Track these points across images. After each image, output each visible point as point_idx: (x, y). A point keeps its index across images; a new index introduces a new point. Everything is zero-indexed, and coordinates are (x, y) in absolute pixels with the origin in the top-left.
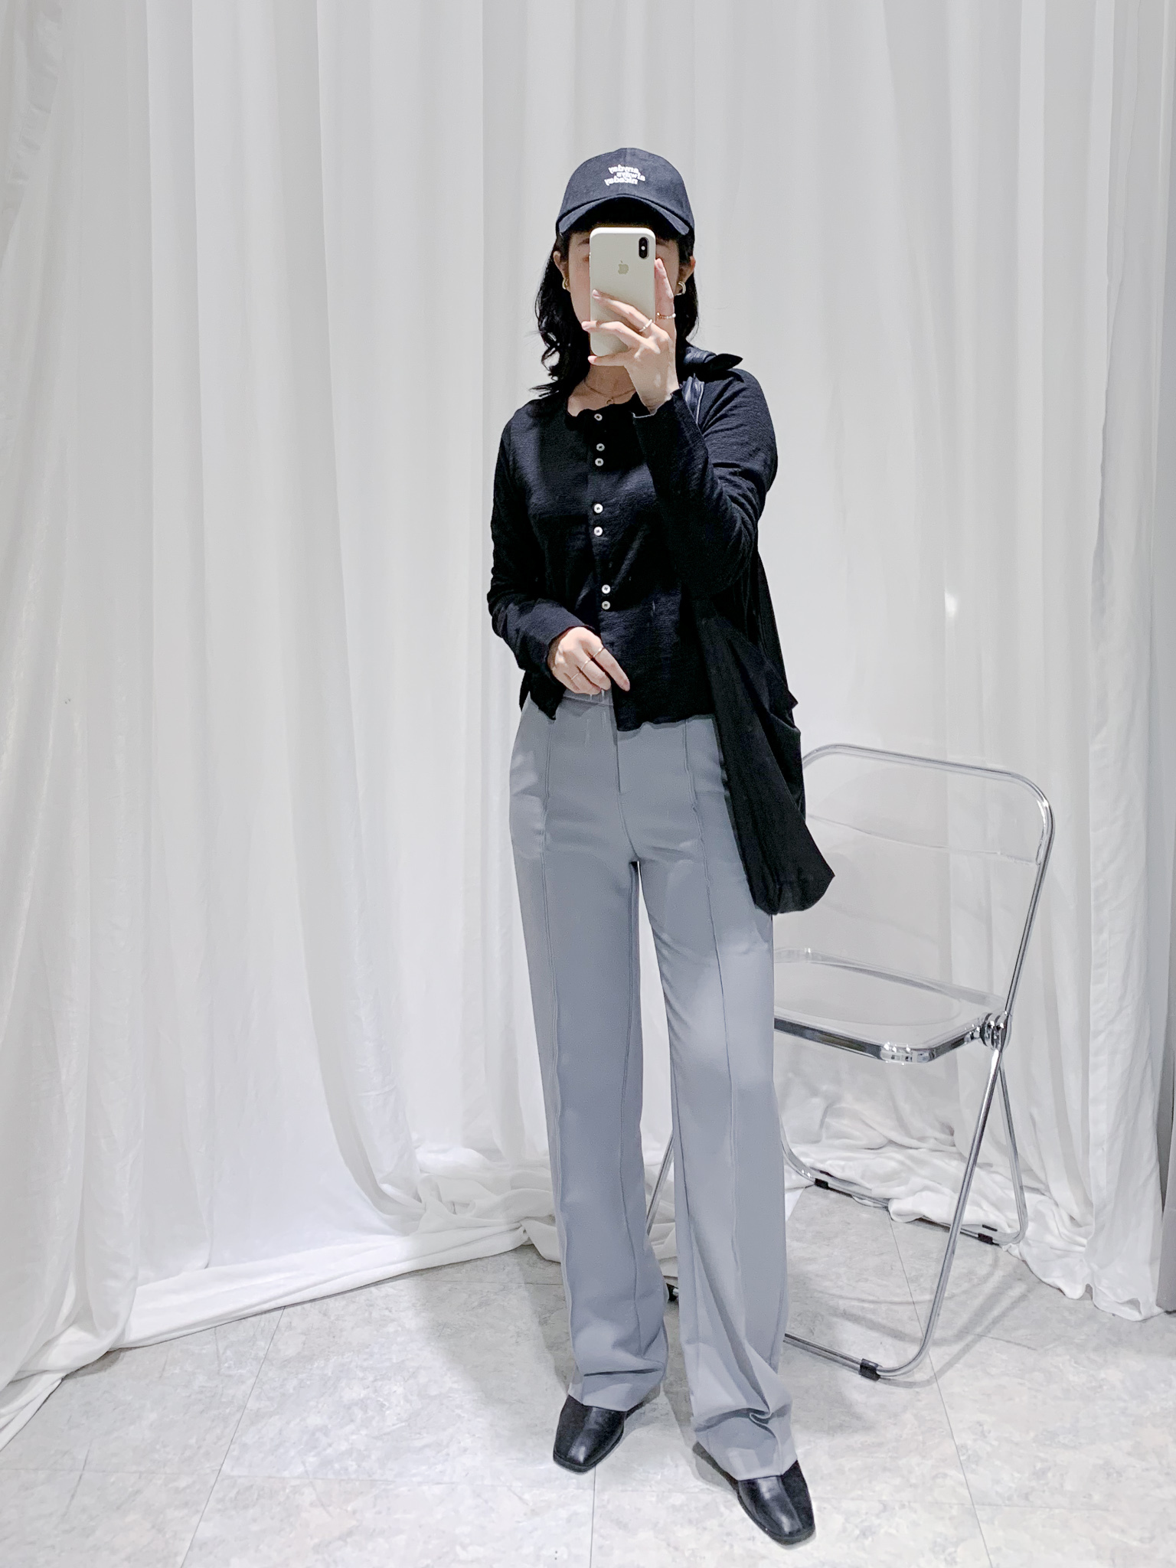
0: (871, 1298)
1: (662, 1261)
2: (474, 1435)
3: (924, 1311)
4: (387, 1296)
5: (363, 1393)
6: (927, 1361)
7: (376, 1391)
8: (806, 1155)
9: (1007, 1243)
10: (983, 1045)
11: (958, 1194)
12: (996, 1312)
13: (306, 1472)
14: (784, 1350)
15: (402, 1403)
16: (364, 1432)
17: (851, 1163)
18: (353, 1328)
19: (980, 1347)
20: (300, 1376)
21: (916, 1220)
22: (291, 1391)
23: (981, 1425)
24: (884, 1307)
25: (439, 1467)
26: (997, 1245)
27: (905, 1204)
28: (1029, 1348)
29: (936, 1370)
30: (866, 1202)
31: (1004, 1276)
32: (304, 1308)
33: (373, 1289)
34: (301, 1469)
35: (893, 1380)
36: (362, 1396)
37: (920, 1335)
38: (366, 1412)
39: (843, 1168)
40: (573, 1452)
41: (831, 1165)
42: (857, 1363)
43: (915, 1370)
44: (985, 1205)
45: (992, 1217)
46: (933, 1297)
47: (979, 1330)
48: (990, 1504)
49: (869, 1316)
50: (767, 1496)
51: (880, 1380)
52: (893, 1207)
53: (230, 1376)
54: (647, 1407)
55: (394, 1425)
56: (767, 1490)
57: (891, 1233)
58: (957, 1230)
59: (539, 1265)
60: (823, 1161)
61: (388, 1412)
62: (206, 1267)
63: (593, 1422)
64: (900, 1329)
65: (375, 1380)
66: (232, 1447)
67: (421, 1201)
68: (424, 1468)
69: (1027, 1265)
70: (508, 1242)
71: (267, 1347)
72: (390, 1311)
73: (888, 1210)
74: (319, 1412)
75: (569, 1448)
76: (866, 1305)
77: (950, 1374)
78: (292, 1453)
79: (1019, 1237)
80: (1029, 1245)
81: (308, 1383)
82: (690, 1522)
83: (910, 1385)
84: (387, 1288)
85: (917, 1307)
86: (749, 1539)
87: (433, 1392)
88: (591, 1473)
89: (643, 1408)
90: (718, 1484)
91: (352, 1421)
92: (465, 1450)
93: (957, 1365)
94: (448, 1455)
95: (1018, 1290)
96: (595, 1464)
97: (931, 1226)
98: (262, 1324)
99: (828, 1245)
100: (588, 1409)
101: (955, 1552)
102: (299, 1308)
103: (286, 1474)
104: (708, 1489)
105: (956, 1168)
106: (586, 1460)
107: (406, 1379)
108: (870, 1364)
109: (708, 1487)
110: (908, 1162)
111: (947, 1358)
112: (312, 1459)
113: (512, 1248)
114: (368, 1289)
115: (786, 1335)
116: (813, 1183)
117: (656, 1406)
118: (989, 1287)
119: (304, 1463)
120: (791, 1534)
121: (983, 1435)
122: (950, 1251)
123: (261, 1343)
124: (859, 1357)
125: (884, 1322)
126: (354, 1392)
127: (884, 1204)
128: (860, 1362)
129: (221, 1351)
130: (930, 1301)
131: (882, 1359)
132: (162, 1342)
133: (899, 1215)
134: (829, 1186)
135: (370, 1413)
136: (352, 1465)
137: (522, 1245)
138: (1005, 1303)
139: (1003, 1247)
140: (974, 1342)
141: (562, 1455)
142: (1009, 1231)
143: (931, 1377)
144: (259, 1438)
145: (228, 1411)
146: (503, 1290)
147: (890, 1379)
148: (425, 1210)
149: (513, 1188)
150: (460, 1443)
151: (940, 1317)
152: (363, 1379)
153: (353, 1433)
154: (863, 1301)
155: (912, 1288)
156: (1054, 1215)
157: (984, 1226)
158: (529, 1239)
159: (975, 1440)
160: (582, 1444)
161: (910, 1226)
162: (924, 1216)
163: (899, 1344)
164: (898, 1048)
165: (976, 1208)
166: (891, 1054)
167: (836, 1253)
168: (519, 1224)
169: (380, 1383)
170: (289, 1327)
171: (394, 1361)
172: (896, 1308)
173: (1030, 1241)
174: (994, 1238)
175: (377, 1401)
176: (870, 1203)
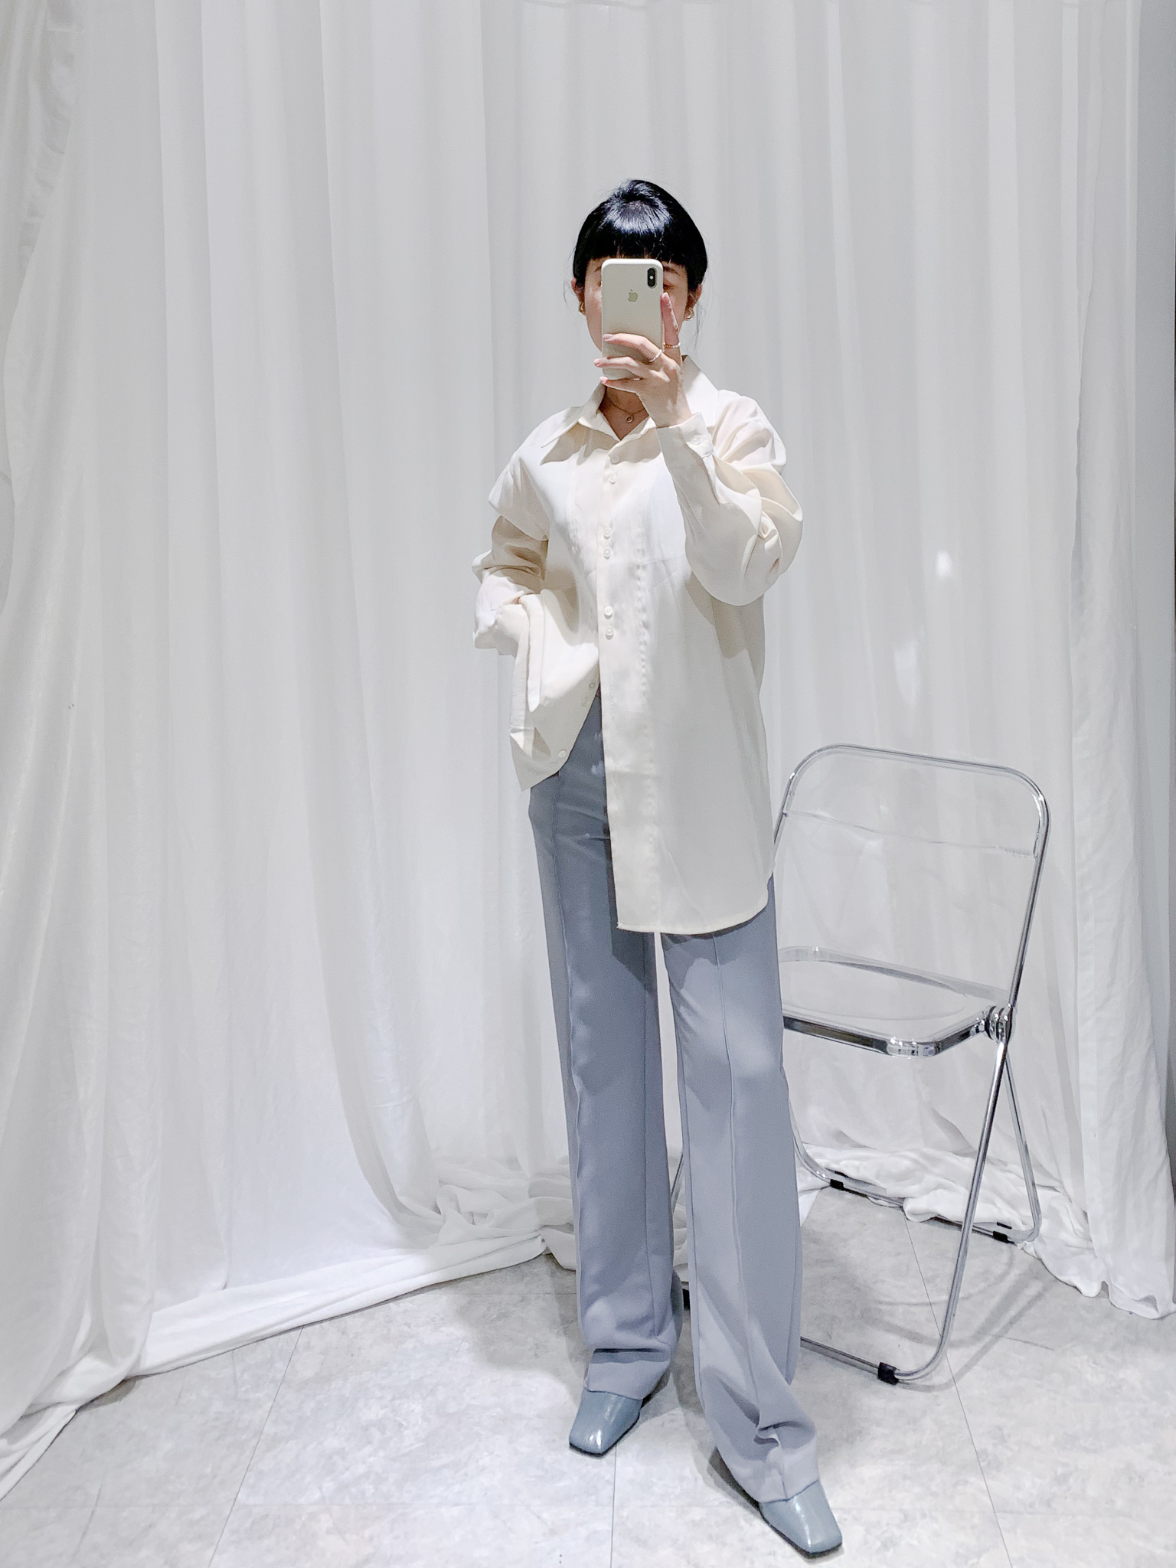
0: (888, 1300)
2: (492, 1453)
3: (940, 1311)
4: (405, 1312)
5: (381, 1413)
6: (945, 1363)
7: (394, 1410)
8: (821, 1156)
9: (1022, 1241)
10: (989, 1038)
11: (969, 1190)
12: (1012, 1312)
13: (323, 1498)
15: (420, 1422)
16: (381, 1454)
17: (865, 1163)
18: (371, 1346)
19: (998, 1348)
20: (318, 1398)
21: (932, 1218)
22: (309, 1413)
23: (1000, 1429)
24: (901, 1309)
25: (457, 1488)
26: (1013, 1243)
27: (920, 1203)
28: (1046, 1348)
29: (954, 1372)
31: (1020, 1275)
32: (322, 1327)
33: (392, 1304)
34: (317, 1495)
35: (911, 1383)
36: (380, 1416)
37: (937, 1337)
38: (383, 1433)
39: (857, 1168)
41: (847, 1166)
42: (875, 1367)
43: (933, 1373)
44: (999, 1203)
45: (1006, 1214)
46: (948, 1297)
48: (1011, 1512)
49: (888, 1319)
51: (898, 1384)
52: (908, 1206)
53: (247, 1401)
55: (412, 1445)
57: (907, 1233)
58: (969, 1228)
59: (558, 1274)
60: (837, 1162)
61: (406, 1432)
62: (225, 1287)
64: (918, 1331)
65: (394, 1399)
66: (248, 1475)
67: (439, 1212)
68: (442, 1489)
69: (1043, 1263)
70: (527, 1252)
71: (285, 1369)
72: (409, 1327)
73: (903, 1211)
74: (336, 1435)
76: (884, 1307)
77: (969, 1376)
78: (309, 1478)
79: (1033, 1234)
80: (1042, 1241)
81: (326, 1404)
82: (710, 1537)
83: (928, 1389)
84: (406, 1304)
85: (933, 1308)
86: (770, 1554)
91: (370, 1442)
92: (483, 1469)
93: (975, 1367)
94: (466, 1475)
95: (1034, 1288)
97: (945, 1225)
98: (279, 1346)
101: (978, 1563)
102: (317, 1326)
103: (302, 1500)
105: (968, 1164)
107: (425, 1396)
108: (888, 1368)
109: (728, 1500)
110: (921, 1160)
111: (966, 1360)
112: (329, 1485)
113: (531, 1258)
114: (386, 1305)
115: (802, 1339)
116: (828, 1184)
118: (1005, 1286)
119: (320, 1488)
121: (1003, 1439)
122: (963, 1248)
123: (279, 1365)
124: (876, 1360)
125: (901, 1324)
126: (373, 1412)
127: (899, 1203)
128: (878, 1365)
129: (238, 1375)
130: (945, 1300)
131: (899, 1362)
132: (178, 1367)
133: (914, 1214)
134: (844, 1186)
135: (388, 1434)
136: (369, 1489)
137: (541, 1254)
138: (1022, 1302)
139: (1018, 1245)
140: (992, 1343)
142: (1023, 1228)
143: (950, 1381)
144: (276, 1465)
145: (244, 1437)
146: (522, 1301)
147: (908, 1384)
148: (444, 1221)
149: (531, 1197)
150: (477, 1461)
151: (956, 1317)
152: (381, 1398)
153: (370, 1456)
155: (929, 1288)
156: (1068, 1211)
157: (999, 1224)
158: (547, 1249)
159: (995, 1445)
161: (926, 1226)
162: (939, 1215)
163: (917, 1346)
164: (904, 1043)
165: (990, 1206)
166: (897, 1048)
168: (535, 1234)
169: (397, 1402)
170: (308, 1347)
171: (413, 1378)
172: (913, 1309)
173: (1044, 1238)
174: (1008, 1236)
175: (395, 1421)
176: (886, 1204)
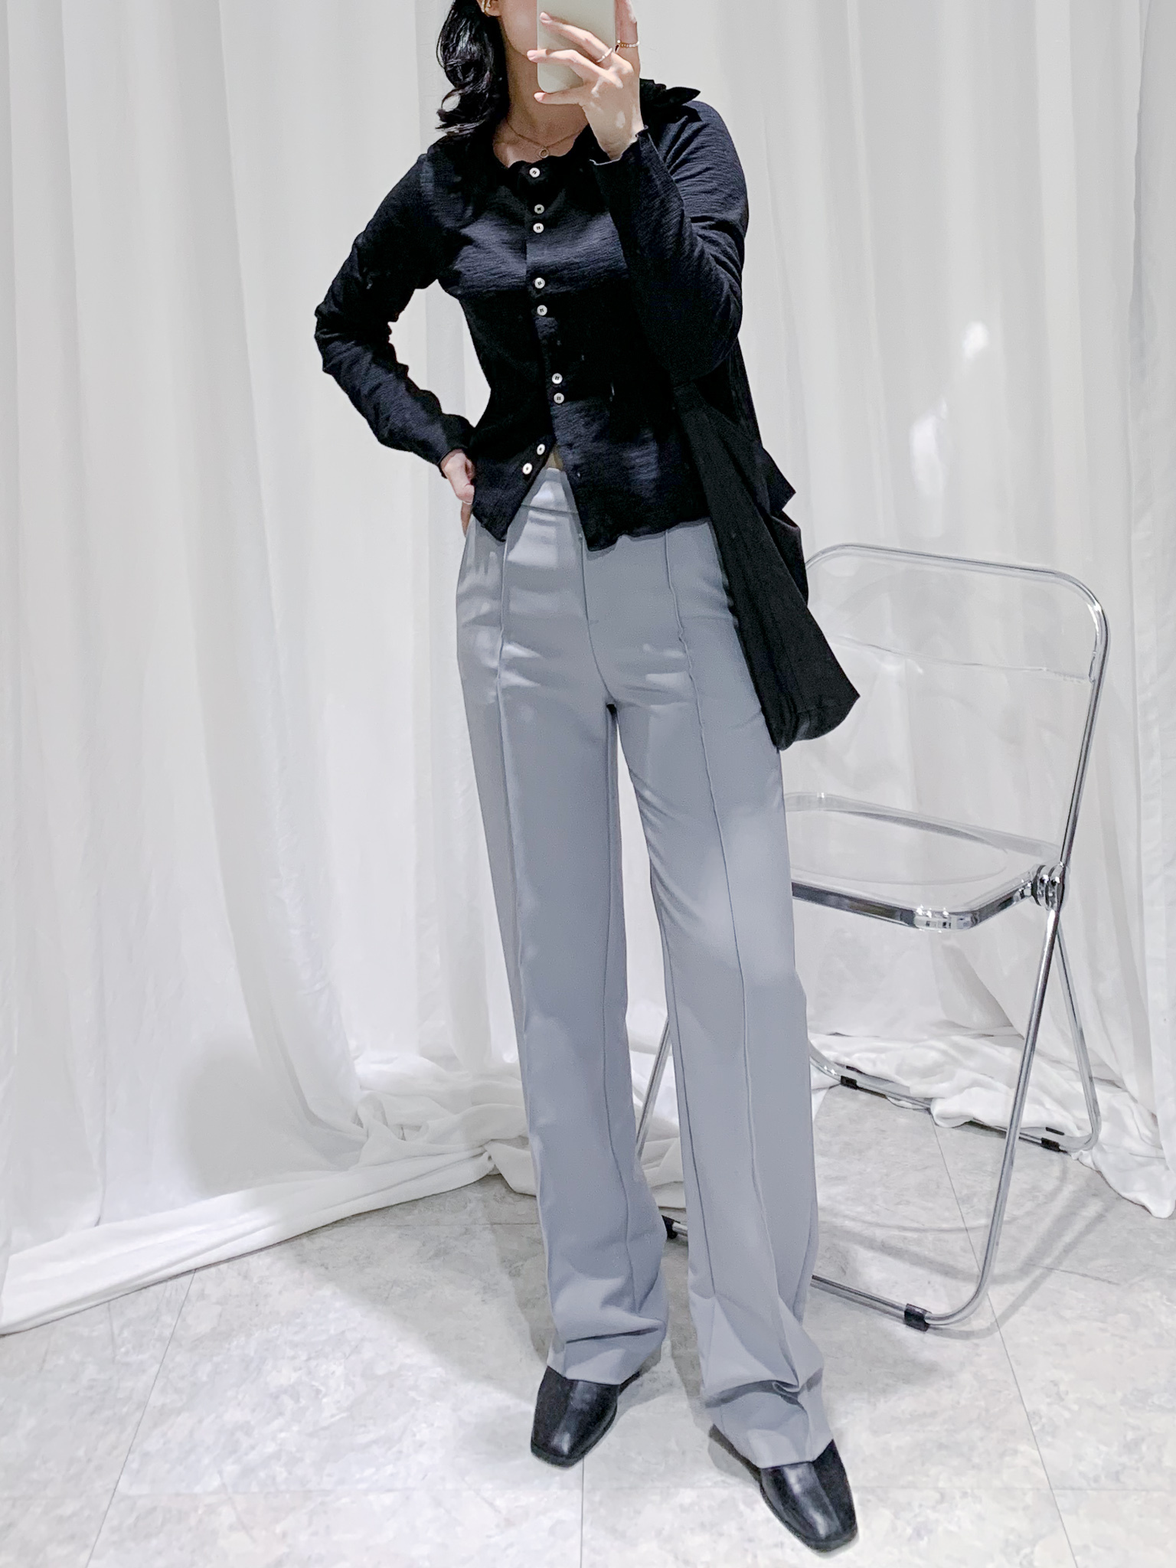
0: (915, 1225)
1: (659, 1188)
2: (432, 1425)
3: (979, 1239)
4: (322, 1249)
5: (294, 1376)
6: (987, 1303)
7: (309, 1373)
8: (829, 1048)
9: (1076, 1150)
10: (1036, 904)
11: (1014, 1090)
12: (1068, 1238)
13: (224, 1486)
14: (813, 1297)
15: (342, 1387)
16: (295, 1428)
17: (883, 1056)
18: (280, 1293)
19: (1051, 1283)
20: (215, 1359)
21: (966, 1123)
22: (205, 1379)
23: (1055, 1384)
24: (930, 1237)
25: (390, 1469)
26: (1065, 1152)
27: (950, 1104)
28: (1109, 1282)
29: (997, 1315)
30: (902, 1103)
31: (1074, 1192)
32: (219, 1270)
33: (305, 1241)
34: (216, 1482)
35: (946, 1329)
36: (292, 1380)
37: (976, 1271)
38: (297, 1401)
39: (874, 1063)
40: (555, 1442)
41: (860, 1059)
42: (900, 1309)
43: (972, 1316)
44: (1049, 1103)
45: (1058, 1117)
46: (990, 1222)
47: (1048, 1261)
48: (1072, 1489)
49: (914, 1248)
50: (796, 1488)
51: (929, 1330)
52: (936, 1108)
53: (127, 1365)
54: (645, 1377)
55: (333, 1416)
56: (795, 1480)
57: (935, 1141)
58: (1015, 1134)
59: (510, 1200)
60: (848, 1055)
61: (325, 1400)
62: (97, 1224)
63: (579, 1400)
64: (951, 1263)
65: (309, 1359)
66: (131, 1457)
67: (361, 1124)
68: (371, 1470)
69: (1102, 1176)
70: (470, 1172)
71: (174, 1324)
72: (327, 1268)
73: (930, 1113)
74: (239, 1404)
75: (548, 1437)
76: (909, 1234)
77: (1016, 1318)
78: (206, 1461)
79: (1091, 1141)
80: (1102, 1150)
81: (226, 1367)
82: (703, 1525)
83: (967, 1335)
85: (972, 1235)
86: (776, 1546)
87: (380, 1371)
88: (578, 1466)
89: (640, 1378)
90: (734, 1474)
91: (281, 1414)
92: (422, 1444)
93: (1022, 1308)
94: (400, 1452)
95: (1093, 1208)
96: (584, 1453)
97: (983, 1131)
98: (167, 1294)
99: (859, 1160)
100: (573, 1383)
101: (1032, 1552)
102: (213, 1270)
103: (198, 1489)
104: (723, 1482)
105: (1009, 1057)
106: (572, 1449)
107: (347, 1355)
108: (917, 1310)
109: (723, 1478)
110: (952, 1052)
111: (1011, 1299)
112: (231, 1468)
113: (475, 1180)
114: (298, 1240)
115: (814, 1277)
116: (838, 1082)
117: (655, 1376)
118: (1057, 1206)
119: (220, 1473)
120: (828, 1538)
121: (1060, 1398)
122: (1008, 1160)
123: (168, 1319)
124: (903, 1301)
125: (931, 1255)
126: (283, 1375)
127: (925, 1105)
128: (904, 1308)
129: (116, 1332)
130: (986, 1226)
131: (932, 1304)
132: (42, 1324)
133: (944, 1118)
134: (858, 1084)
135: (303, 1402)
136: (280, 1472)
137: (487, 1175)
138: (1079, 1225)
139: (1073, 1155)
140: (1043, 1277)
141: (542, 1446)
142: (1078, 1134)
143: (992, 1324)
144: (164, 1444)
145: (125, 1410)
146: (465, 1233)
147: (942, 1329)
148: (368, 1136)
149: (474, 1104)
150: (414, 1435)
151: (1000, 1246)
152: (293, 1358)
153: (281, 1431)
154: (905, 1229)
155: (964, 1210)
156: (1133, 1113)
157: (1048, 1129)
158: (495, 1168)
159: (1049, 1404)
160: (567, 1429)
161: (958, 1132)
162: (974, 1119)
163: (951, 1282)
164: (933, 913)
165: (1037, 1107)
166: (925, 919)
167: (869, 1170)
168: (479, 1150)
169: (313, 1363)
170: (202, 1296)
171: (332, 1332)
172: (946, 1236)
173: (1104, 1147)
174: (1060, 1143)
175: (313, 1386)
176: (909, 1105)
